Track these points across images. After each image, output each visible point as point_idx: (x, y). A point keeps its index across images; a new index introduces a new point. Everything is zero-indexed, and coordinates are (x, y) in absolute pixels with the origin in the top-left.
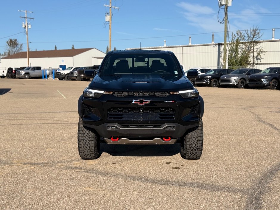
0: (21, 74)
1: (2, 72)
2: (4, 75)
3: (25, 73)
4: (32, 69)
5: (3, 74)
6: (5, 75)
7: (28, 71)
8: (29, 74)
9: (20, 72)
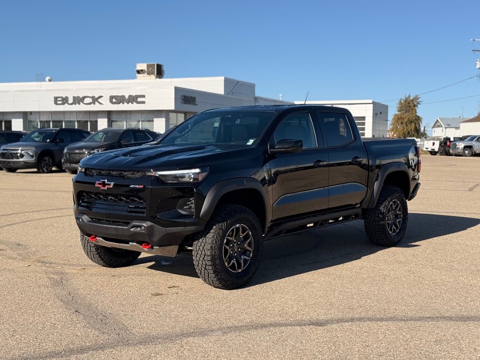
0: (458, 148)
1: (432, 144)
2: (434, 150)
3: (465, 147)
4: (478, 139)
5: (433, 147)
6: (437, 150)
7: (471, 142)
8: (473, 149)
9: (456, 145)
